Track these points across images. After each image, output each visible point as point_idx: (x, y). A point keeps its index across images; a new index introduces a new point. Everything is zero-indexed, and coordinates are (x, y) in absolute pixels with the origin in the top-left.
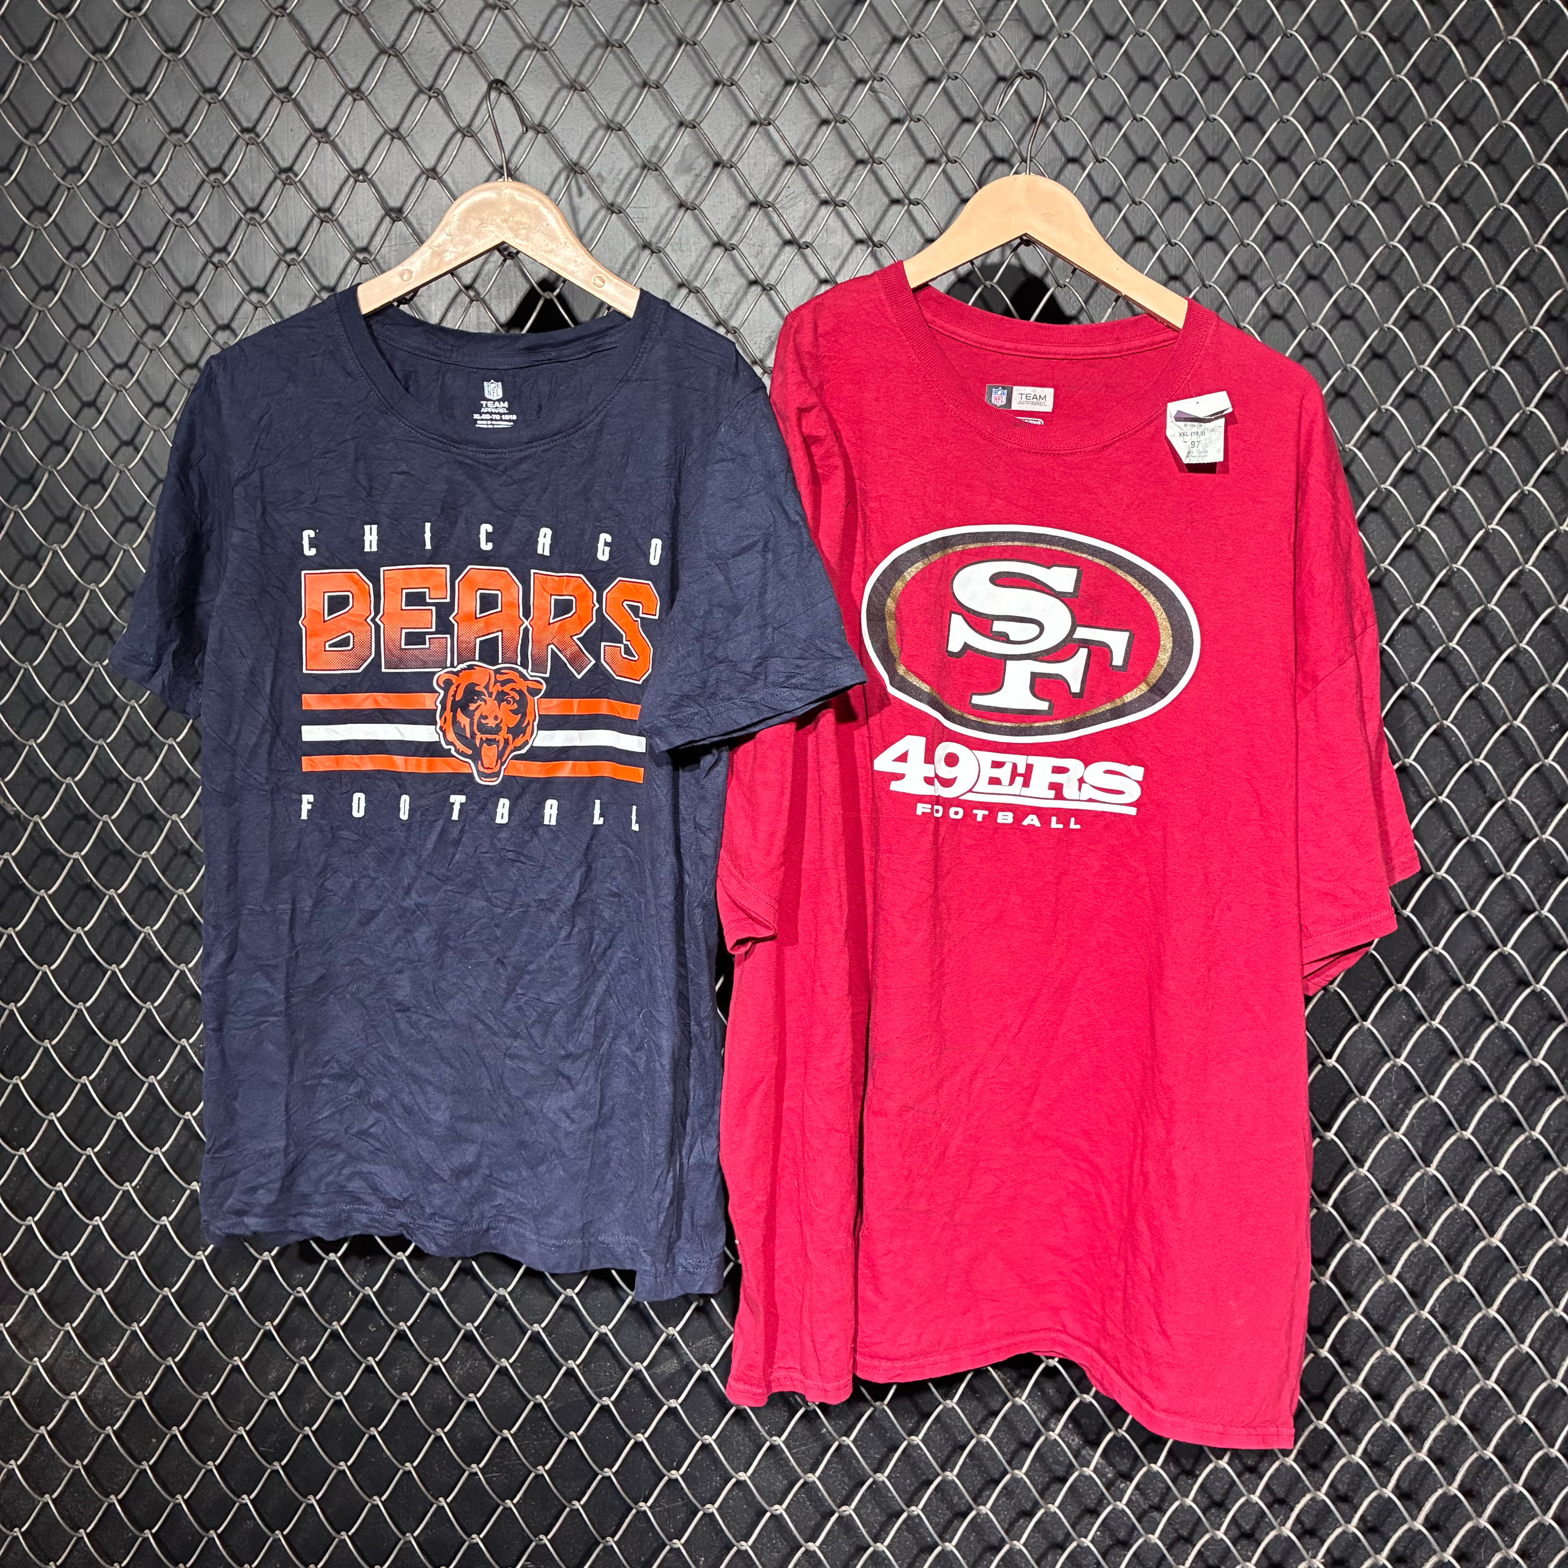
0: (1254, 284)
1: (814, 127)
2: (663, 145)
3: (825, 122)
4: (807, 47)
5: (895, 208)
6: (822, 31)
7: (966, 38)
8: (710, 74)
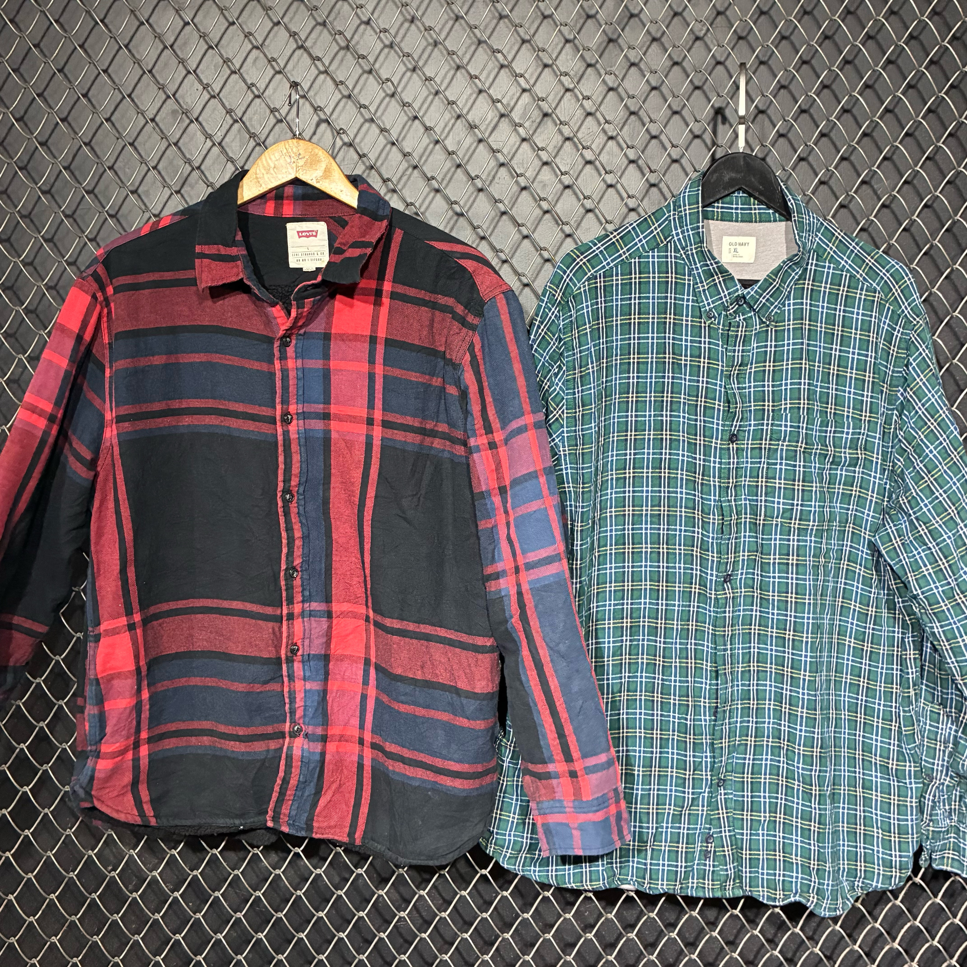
0: (872, 187)
1: (604, 92)
2: (512, 104)
3: (611, 89)
4: (601, 44)
5: (654, 141)
6: (610, 35)
7: (697, 38)
8: (541, 60)
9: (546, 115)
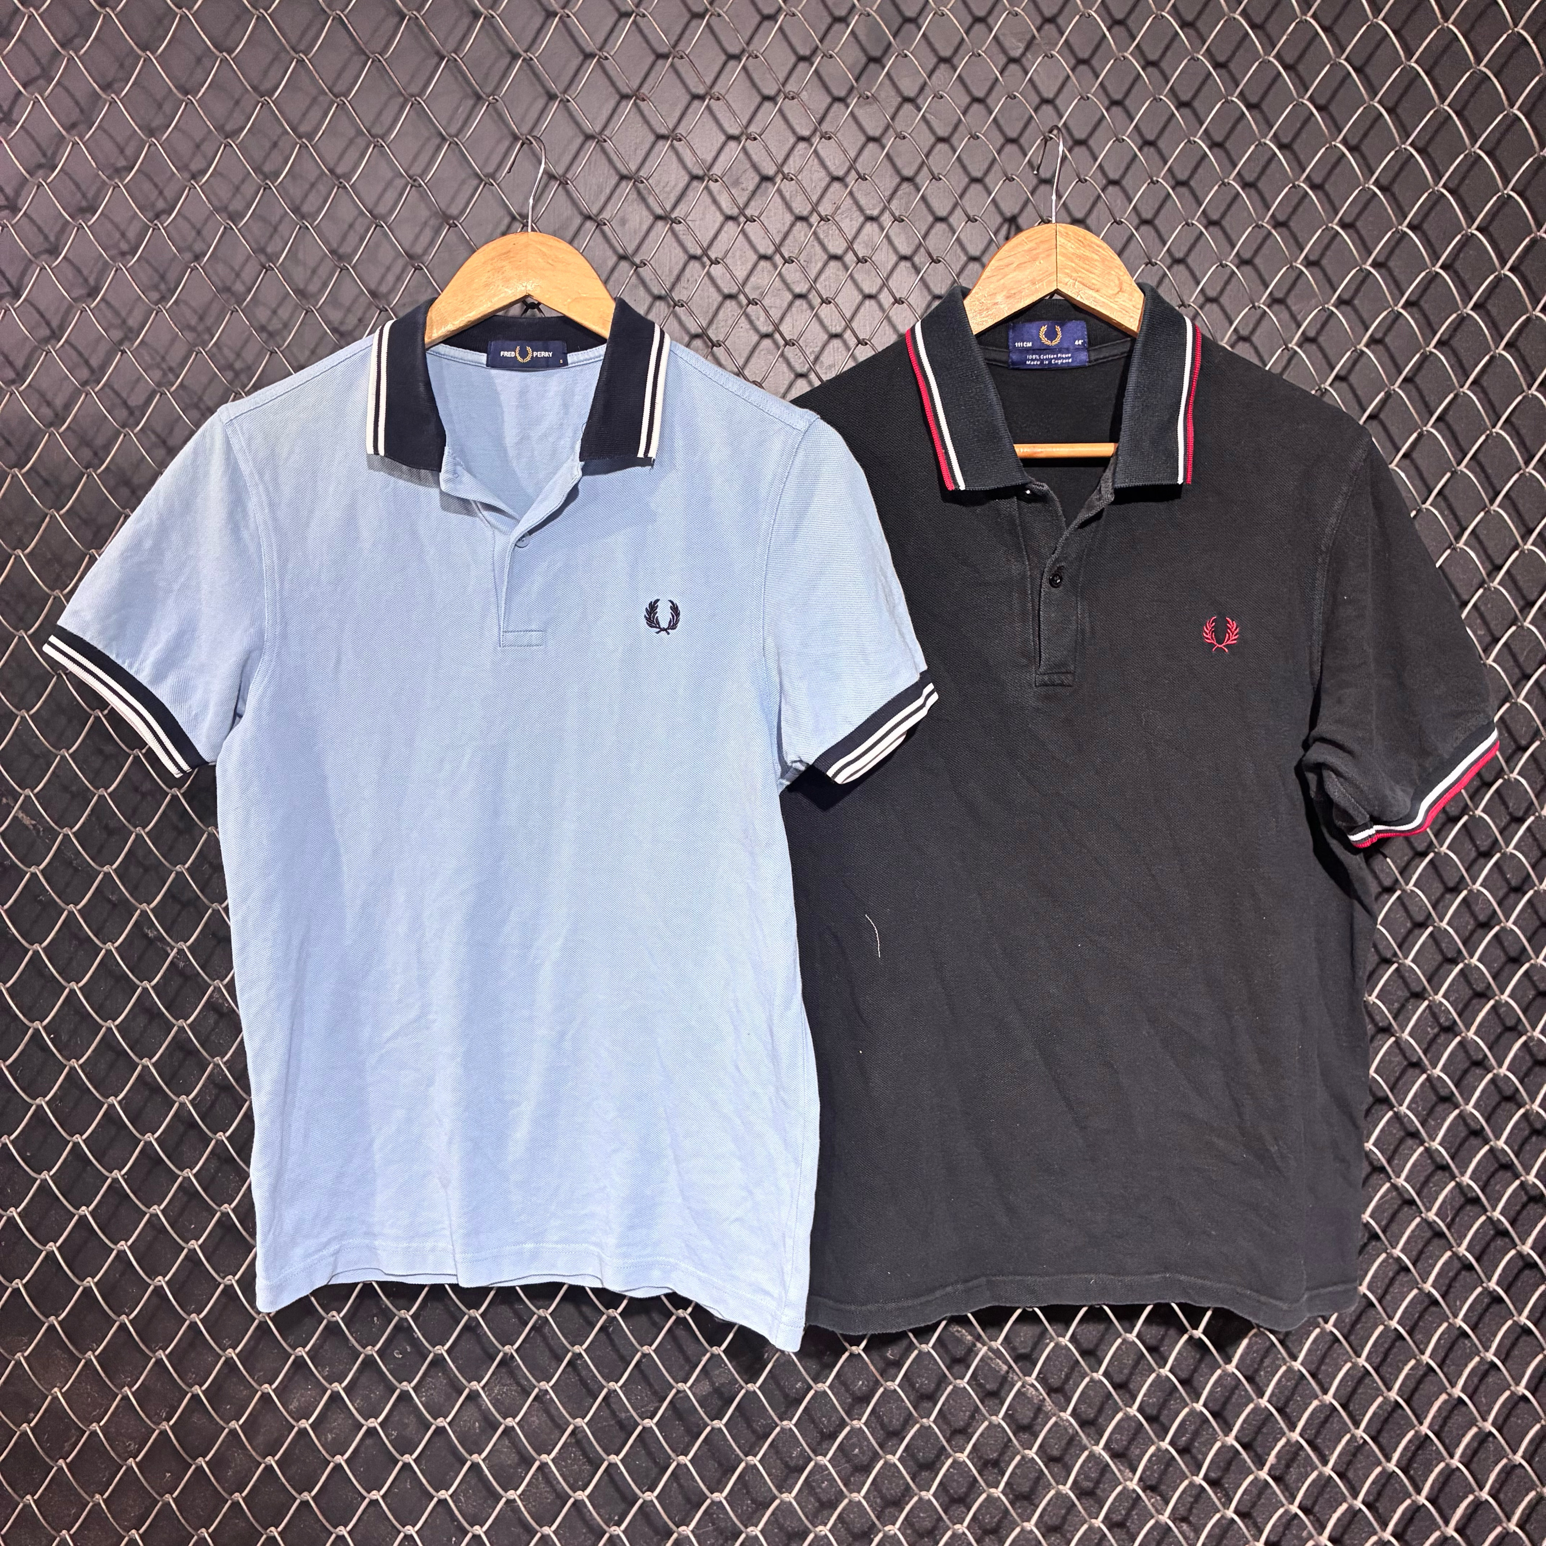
1: (861, 144)
2: (711, 157)
3: (871, 139)
5: (939, 226)
9: (765, 179)
